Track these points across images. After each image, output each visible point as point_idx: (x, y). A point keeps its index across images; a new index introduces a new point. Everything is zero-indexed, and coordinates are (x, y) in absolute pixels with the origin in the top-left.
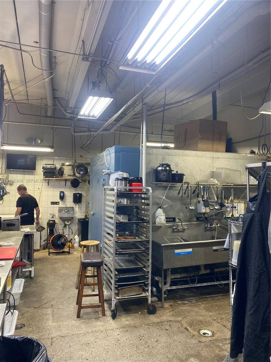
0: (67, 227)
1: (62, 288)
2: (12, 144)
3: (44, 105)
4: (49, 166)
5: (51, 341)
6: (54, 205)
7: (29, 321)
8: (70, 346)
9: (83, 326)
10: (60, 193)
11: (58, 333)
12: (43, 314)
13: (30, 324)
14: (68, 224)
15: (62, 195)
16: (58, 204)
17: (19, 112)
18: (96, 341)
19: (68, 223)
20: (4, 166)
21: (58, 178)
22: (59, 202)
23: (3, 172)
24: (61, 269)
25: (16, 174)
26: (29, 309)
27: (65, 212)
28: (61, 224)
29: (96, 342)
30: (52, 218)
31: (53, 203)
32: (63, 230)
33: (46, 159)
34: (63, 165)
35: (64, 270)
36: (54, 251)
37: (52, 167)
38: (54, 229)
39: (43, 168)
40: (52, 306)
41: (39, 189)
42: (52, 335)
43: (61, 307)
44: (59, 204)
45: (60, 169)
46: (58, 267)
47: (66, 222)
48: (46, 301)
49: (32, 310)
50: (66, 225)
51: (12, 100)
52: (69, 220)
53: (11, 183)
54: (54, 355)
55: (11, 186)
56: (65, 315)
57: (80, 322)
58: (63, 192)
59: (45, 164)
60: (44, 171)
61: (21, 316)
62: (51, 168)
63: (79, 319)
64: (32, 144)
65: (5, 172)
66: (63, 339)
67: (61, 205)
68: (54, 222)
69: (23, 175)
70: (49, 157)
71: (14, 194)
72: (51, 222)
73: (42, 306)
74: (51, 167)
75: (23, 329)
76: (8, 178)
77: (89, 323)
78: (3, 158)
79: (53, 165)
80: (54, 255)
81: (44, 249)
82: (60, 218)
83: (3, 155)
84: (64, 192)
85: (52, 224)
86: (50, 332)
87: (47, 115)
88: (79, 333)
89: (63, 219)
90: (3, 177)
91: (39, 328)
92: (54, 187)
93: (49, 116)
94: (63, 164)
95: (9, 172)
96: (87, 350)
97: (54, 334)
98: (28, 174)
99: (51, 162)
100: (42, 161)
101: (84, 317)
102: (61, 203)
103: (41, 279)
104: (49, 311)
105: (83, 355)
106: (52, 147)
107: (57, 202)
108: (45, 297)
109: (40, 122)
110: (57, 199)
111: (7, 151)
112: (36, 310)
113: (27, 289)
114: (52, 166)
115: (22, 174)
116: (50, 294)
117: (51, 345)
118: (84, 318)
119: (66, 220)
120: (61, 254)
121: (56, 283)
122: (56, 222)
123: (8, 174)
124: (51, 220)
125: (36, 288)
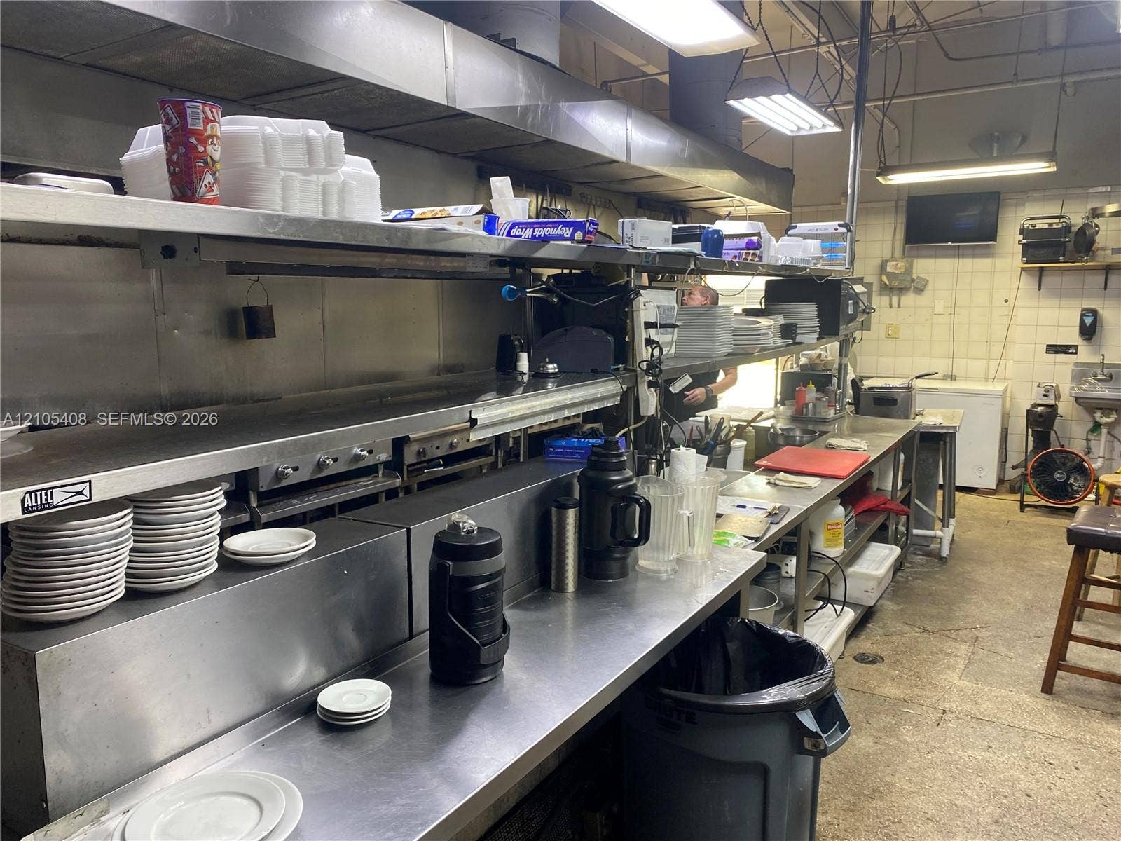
0: (1104, 431)
1: (1026, 605)
2: (926, 163)
3: (1039, 9)
4: (1042, 225)
5: (940, 715)
6: (1057, 355)
7: (897, 654)
8: (990, 747)
9: (1052, 716)
10: (1082, 316)
11: (966, 707)
12: (941, 650)
13: (898, 660)
14: (1107, 424)
15: (1088, 320)
16: (1072, 353)
17: (947, 55)
18: (1079, 765)
19: (1105, 420)
20: (900, 236)
21: (1076, 264)
22: (1076, 347)
23: (898, 253)
24: (1047, 557)
25: (936, 257)
26: (906, 629)
27: (1099, 380)
28: (1081, 421)
29: (1077, 768)
30: (1044, 395)
31: (1053, 349)
32: (1087, 440)
33: (1036, 200)
34: (1096, 213)
35: (1055, 560)
36: (1043, 503)
37: (1055, 226)
38: (1053, 433)
39: (1022, 232)
40: (976, 641)
41: (1006, 301)
42: (947, 706)
43: (1003, 650)
44: (1076, 353)
45: (1082, 230)
46: (1039, 550)
47: (1098, 415)
48: (961, 624)
49: (916, 633)
50: (1097, 427)
51: (918, 23)
52: (1111, 409)
53: (919, 286)
54: (935, 748)
55: (919, 294)
56: (1005, 672)
57: (1050, 704)
58: (1094, 312)
59: (1031, 219)
60: (1024, 241)
61: (881, 636)
62: (1050, 231)
63: (1047, 696)
64: (992, 153)
65: (904, 254)
66: (974, 723)
67: (1085, 355)
68: (1049, 410)
69: (956, 260)
70: (1047, 193)
71: (927, 320)
72: (1040, 409)
73: (947, 633)
74: (1051, 224)
75: (874, 666)
76: (909, 270)
77: (1076, 717)
78: (896, 212)
79: (1060, 217)
80: (1040, 513)
81: (1013, 491)
82: (1077, 399)
83: (897, 203)
84: (1100, 311)
85: (1041, 415)
86: (946, 696)
87: (1046, 43)
88: (1031, 728)
89: (1087, 404)
90: (896, 268)
91: (918, 677)
92: (1060, 293)
93: (1056, 44)
94: (1094, 210)
95: (914, 253)
96: (1037, 776)
97: (953, 704)
98: (974, 256)
99: (1053, 209)
100: (1022, 208)
101: (1066, 697)
102: (1083, 347)
103: (968, 568)
104: (963, 649)
105: (1019, 780)
106: (1050, 156)
107: (1068, 347)
108: (962, 613)
109: (1015, 74)
110: (1071, 336)
111: (910, 187)
112: (925, 635)
113: (920, 582)
114: (1057, 220)
115: (954, 256)
116: (981, 611)
117: (935, 725)
118: (1066, 699)
119: (1097, 409)
120: (1066, 515)
121: (1012, 589)
122: (1060, 411)
123: (909, 260)
124: (1040, 402)
125: (945, 585)
